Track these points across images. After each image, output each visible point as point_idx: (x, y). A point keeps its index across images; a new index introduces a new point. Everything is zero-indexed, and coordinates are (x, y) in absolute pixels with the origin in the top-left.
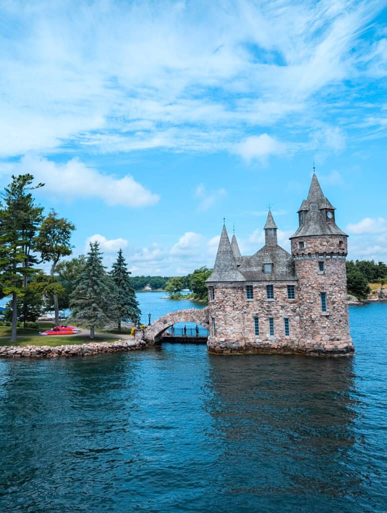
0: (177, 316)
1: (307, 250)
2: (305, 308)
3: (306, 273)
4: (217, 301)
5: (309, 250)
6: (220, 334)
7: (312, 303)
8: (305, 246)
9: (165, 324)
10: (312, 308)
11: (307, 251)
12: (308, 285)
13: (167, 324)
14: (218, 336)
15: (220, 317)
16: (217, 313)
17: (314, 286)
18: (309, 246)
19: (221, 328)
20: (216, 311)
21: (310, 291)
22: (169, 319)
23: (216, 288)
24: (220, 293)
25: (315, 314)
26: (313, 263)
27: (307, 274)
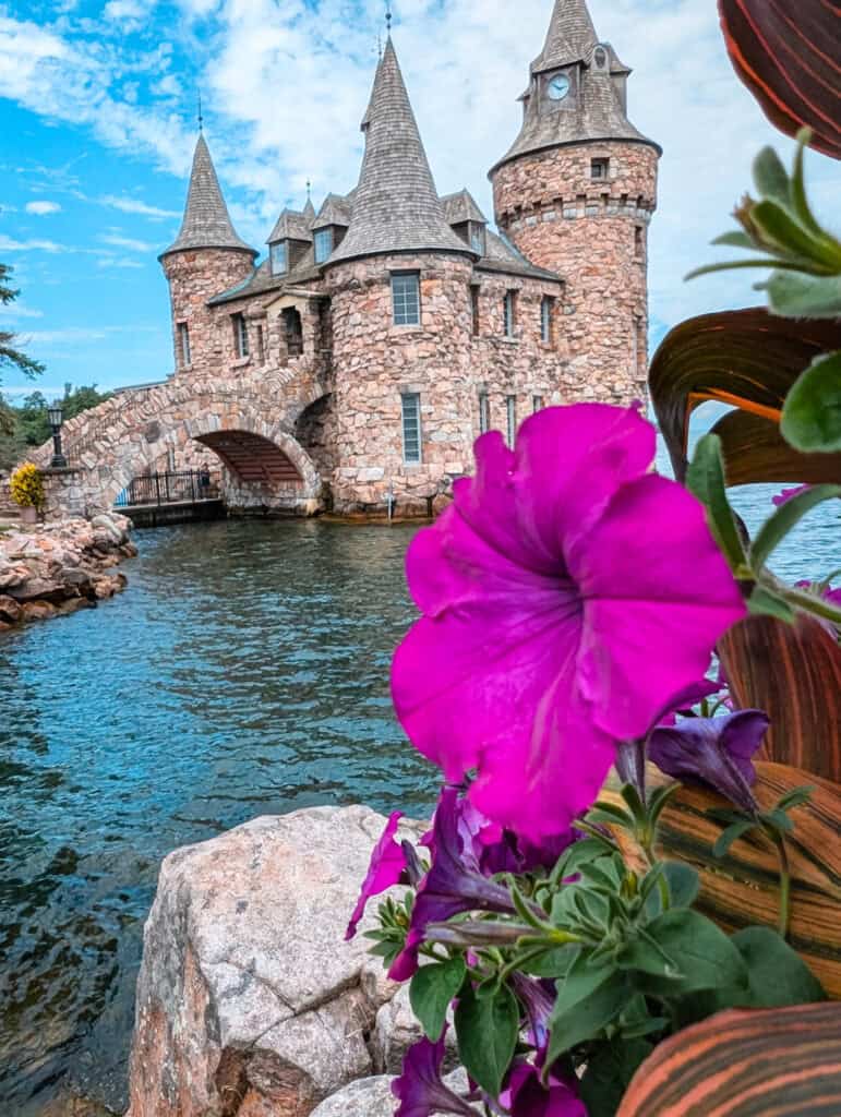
0: (195, 406)
1: (619, 184)
2: (595, 362)
3: (603, 256)
4: (434, 329)
5: (626, 187)
6: (443, 449)
7: (616, 347)
8: (613, 173)
9: (150, 441)
10: (615, 362)
11: (620, 188)
12: (607, 294)
13: (161, 441)
14: (436, 456)
15: (443, 387)
16: (431, 373)
17: (623, 296)
18: (627, 173)
19: (446, 428)
20: (431, 365)
21: (614, 312)
22: (169, 419)
23: (432, 278)
24: (444, 298)
25: (622, 379)
26: (624, 227)
27: (608, 259)
